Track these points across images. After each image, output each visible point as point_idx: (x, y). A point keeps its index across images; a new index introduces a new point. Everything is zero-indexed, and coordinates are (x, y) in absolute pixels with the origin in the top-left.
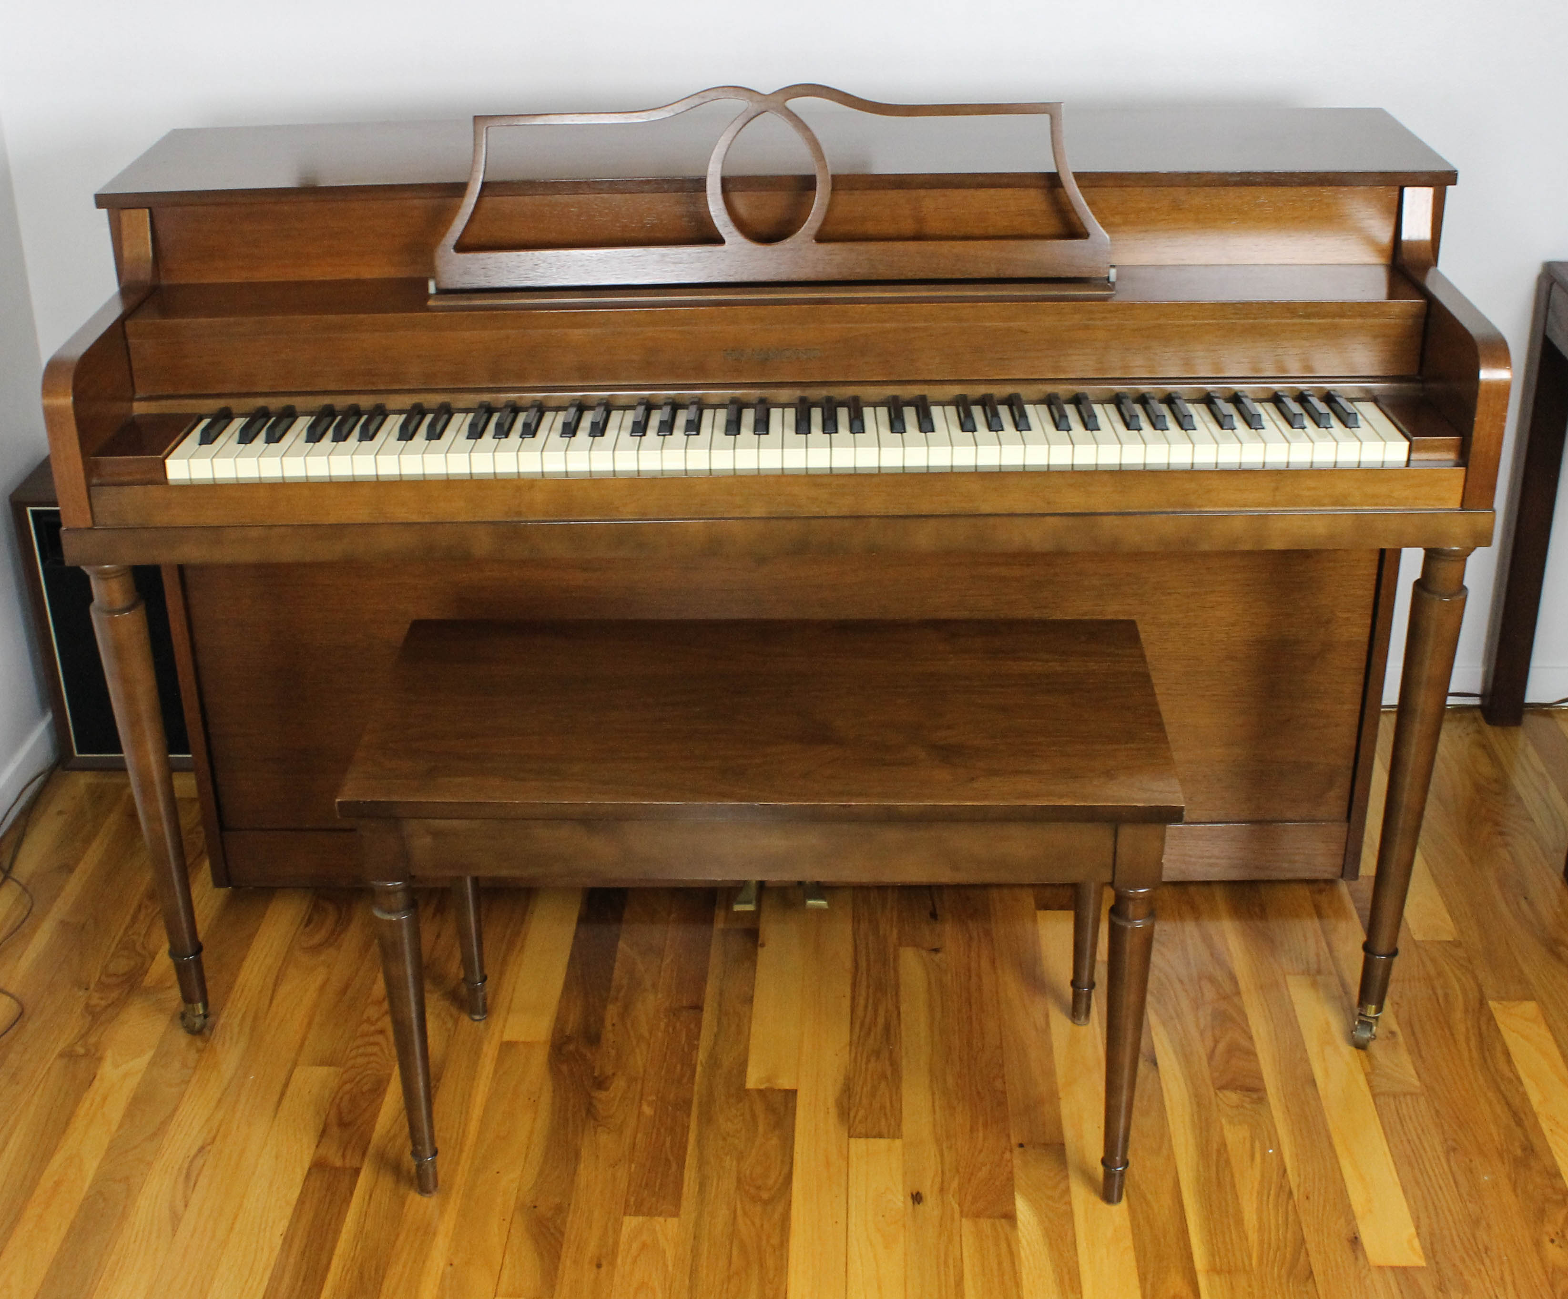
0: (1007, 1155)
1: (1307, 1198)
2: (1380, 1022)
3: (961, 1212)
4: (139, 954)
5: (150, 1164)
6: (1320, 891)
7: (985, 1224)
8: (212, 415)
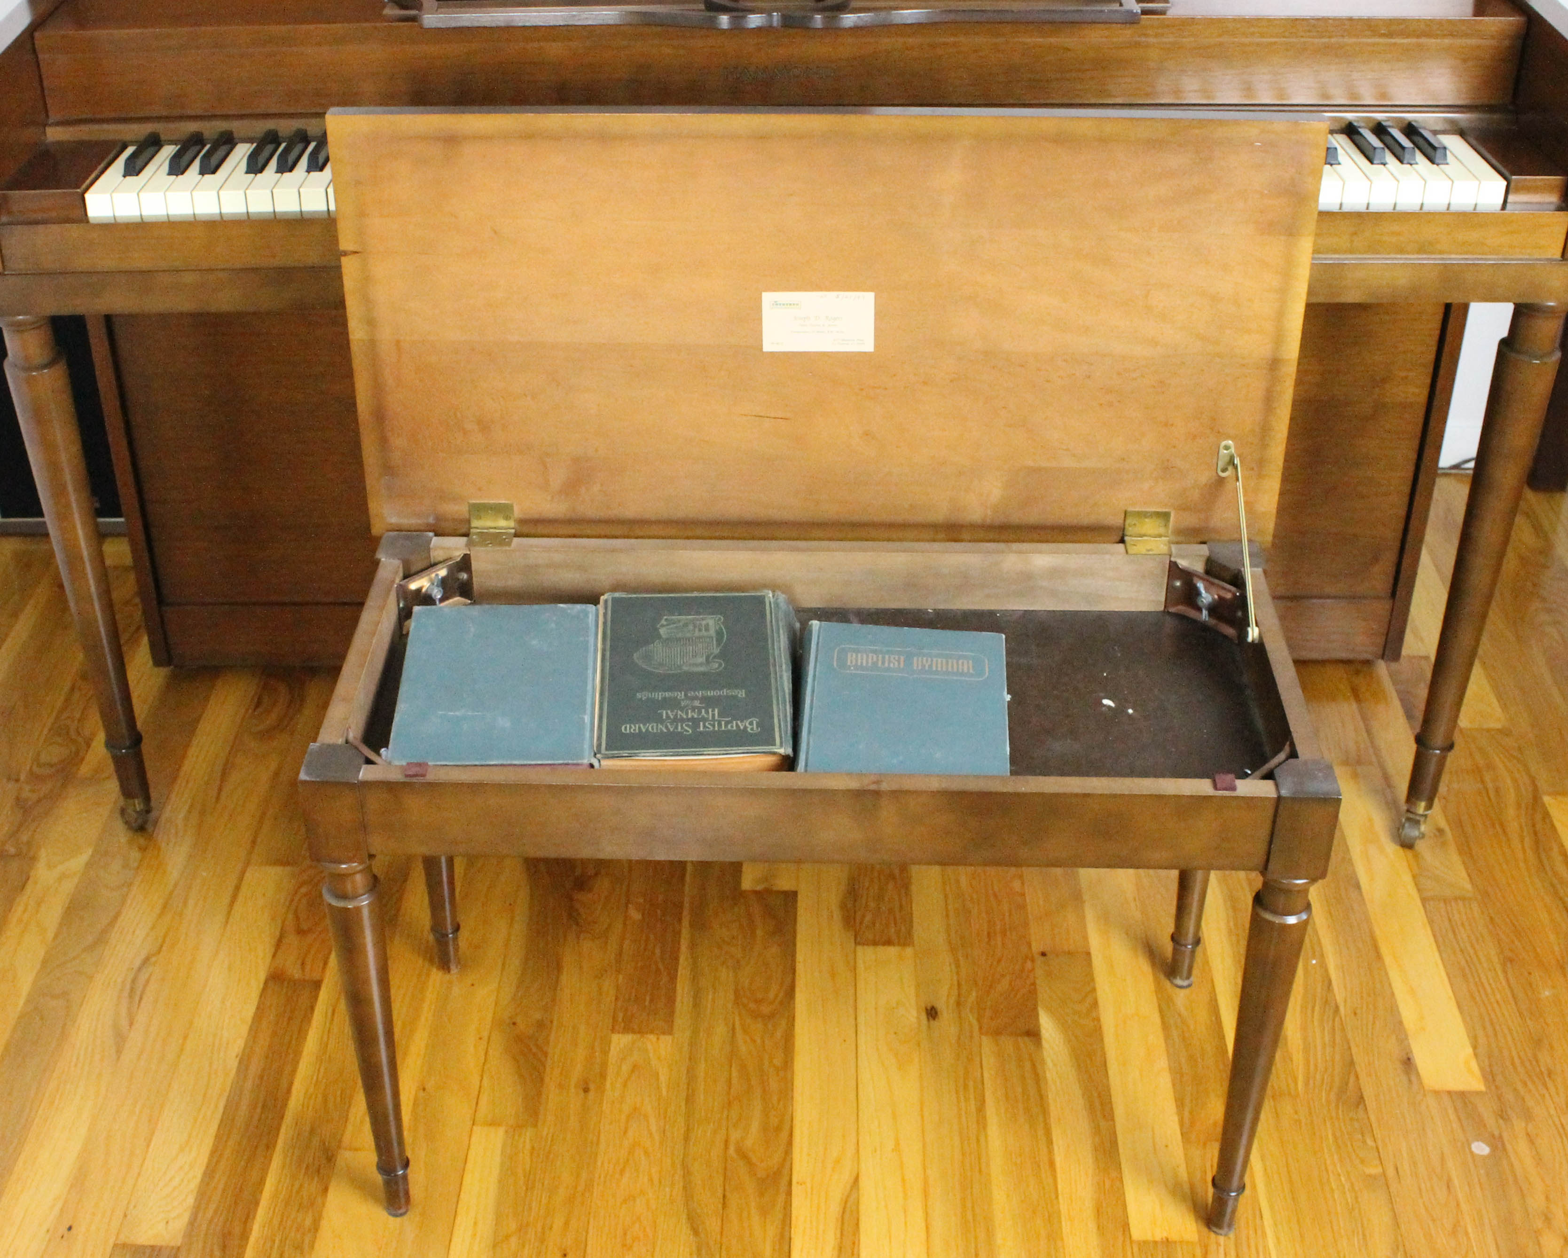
0: (1029, 965)
1: (1355, 1014)
2: (1428, 819)
3: (981, 1028)
4: (73, 741)
5: (91, 978)
6: (1357, 672)
7: (1008, 1043)
8: (136, 142)
